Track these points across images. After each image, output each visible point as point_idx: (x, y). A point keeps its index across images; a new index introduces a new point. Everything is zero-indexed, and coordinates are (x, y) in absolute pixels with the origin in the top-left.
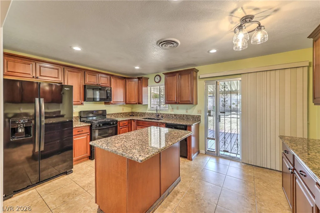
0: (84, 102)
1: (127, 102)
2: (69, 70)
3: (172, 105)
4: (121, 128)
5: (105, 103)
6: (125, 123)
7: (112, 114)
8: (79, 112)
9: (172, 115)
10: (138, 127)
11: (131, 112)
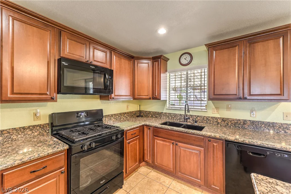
0: (58, 95)
1: (135, 96)
2: (16, 16)
3: (216, 102)
4: (129, 143)
5: (101, 98)
6: (135, 132)
7: (112, 115)
8: (49, 115)
9: (216, 118)
10: (158, 140)
11: (138, 111)
